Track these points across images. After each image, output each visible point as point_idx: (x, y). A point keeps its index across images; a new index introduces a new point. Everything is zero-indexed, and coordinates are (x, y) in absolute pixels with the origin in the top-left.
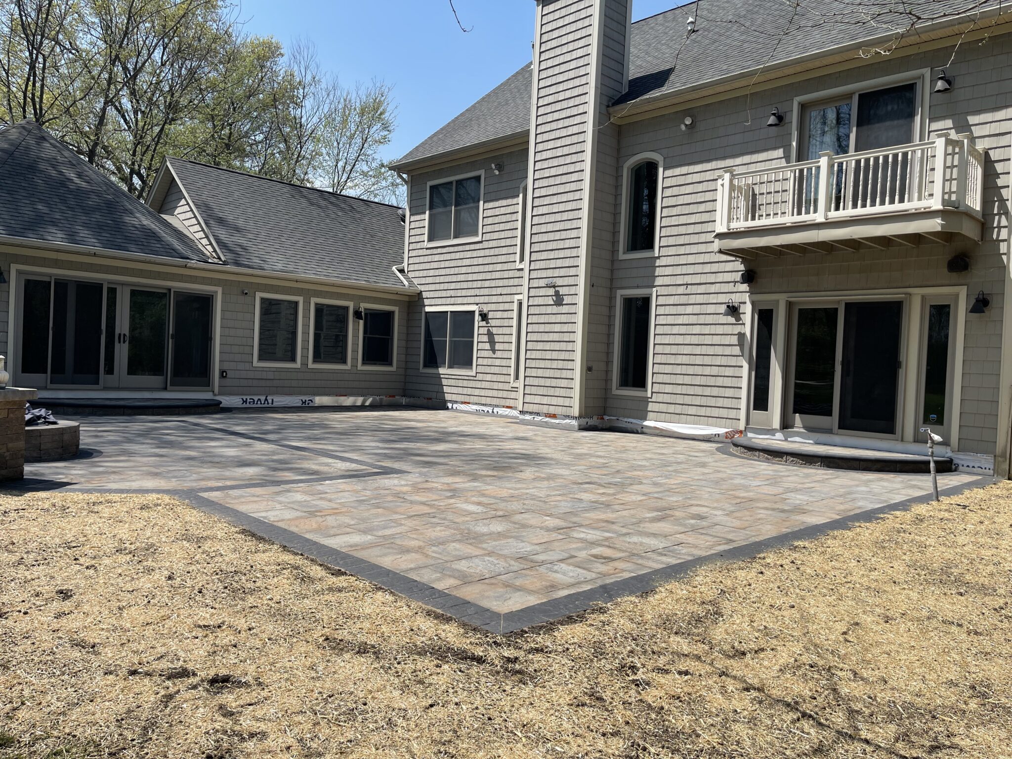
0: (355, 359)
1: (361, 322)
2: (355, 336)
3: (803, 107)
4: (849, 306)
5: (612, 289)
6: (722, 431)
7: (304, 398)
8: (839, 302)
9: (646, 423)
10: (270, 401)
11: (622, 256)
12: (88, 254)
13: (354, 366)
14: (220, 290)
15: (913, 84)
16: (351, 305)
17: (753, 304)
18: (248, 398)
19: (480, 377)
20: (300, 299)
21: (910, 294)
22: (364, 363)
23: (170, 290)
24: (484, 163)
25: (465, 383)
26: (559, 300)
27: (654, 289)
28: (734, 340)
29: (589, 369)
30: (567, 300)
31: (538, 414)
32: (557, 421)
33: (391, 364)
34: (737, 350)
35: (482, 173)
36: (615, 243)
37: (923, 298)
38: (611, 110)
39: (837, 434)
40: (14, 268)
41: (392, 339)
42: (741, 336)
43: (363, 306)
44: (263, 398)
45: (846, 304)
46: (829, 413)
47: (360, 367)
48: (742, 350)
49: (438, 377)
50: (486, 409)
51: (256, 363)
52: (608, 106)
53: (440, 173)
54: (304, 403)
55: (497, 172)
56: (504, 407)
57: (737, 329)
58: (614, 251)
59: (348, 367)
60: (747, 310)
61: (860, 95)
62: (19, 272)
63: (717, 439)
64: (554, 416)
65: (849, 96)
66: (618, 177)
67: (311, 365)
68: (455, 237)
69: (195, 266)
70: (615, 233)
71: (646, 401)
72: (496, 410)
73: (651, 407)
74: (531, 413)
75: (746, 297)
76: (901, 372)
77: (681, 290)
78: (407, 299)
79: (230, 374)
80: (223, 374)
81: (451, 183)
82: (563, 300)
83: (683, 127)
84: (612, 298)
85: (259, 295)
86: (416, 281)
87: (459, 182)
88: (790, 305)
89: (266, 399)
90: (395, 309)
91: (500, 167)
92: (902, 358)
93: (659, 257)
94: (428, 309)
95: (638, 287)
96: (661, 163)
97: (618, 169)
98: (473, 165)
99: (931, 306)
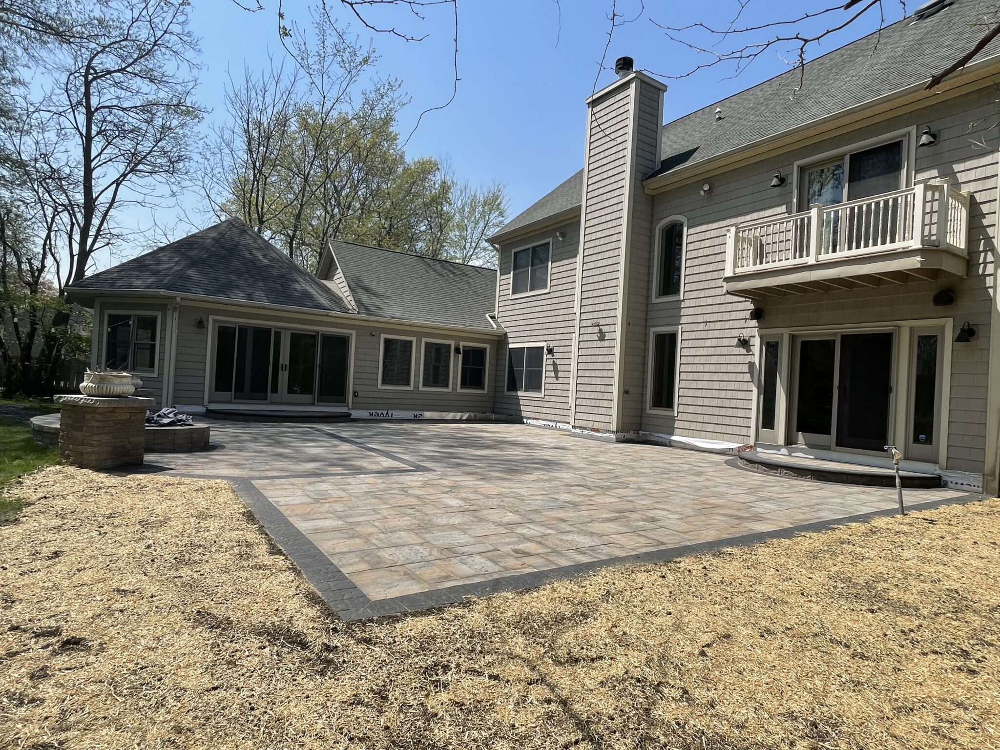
0: (455, 384)
1: (460, 356)
2: (456, 366)
3: (802, 169)
4: (844, 338)
5: (646, 327)
6: (735, 446)
7: (416, 413)
8: (835, 334)
9: (674, 438)
10: (390, 415)
11: (654, 300)
12: (260, 308)
13: (454, 389)
14: (354, 333)
15: (899, 141)
16: (453, 343)
17: (761, 337)
18: (374, 412)
19: (547, 398)
20: (414, 339)
21: (899, 327)
22: (462, 387)
23: (318, 333)
24: (551, 233)
25: (536, 403)
26: (602, 337)
27: (680, 326)
28: (745, 368)
29: (626, 392)
30: (608, 336)
31: (585, 428)
32: (600, 435)
33: (483, 388)
34: (747, 377)
35: (550, 240)
36: (649, 290)
37: (912, 329)
38: (645, 183)
39: (835, 451)
40: (211, 318)
41: (485, 370)
42: (751, 365)
43: (462, 344)
44: (385, 413)
45: (842, 336)
46: (828, 432)
47: (459, 390)
48: (752, 377)
49: (517, 398)
50: (551, 424)
51: (380, 386)
52: (642, 181)
53: (522, 242)
54: (415, 416)
55: (561, 239)
56: (564, 422)
57: (748, 359)
58: (648, 297)
59: (449, 390)
60: (756, 342)
61: (851, 156)
62: (215, 321)
63: (731, 452)
64: (597, 430)
65: (842, 157)
66: (651, 237)
67: (421, 388)
68: (531, 290)
69: (334, 315)
70: (649, 282)
71: (673, 419)
72: (558, 425)
73: (677, 424)
74: (580, 428)
75: (755, 332)
76: (892, 396)
77: (701, 327)
78: (497, 338)
79: (361, 394)
80: (355, 395)
81: (529, 249)
82: (605, 336)
83: (702, 193)
84: (646, 335)
85: (383, 336)
86: (503, 325)
87: (534, 248)
88: (793, 338)
89: (387, 413)
90: (488, 346)
91: (563, 235)
92: (893, 383)
93: (684, 300)
94: (511, 346)
95: (667, 325)
96: (685, 224)
97: (652, 230)
98: (544, 235)
99: (919, 337)
